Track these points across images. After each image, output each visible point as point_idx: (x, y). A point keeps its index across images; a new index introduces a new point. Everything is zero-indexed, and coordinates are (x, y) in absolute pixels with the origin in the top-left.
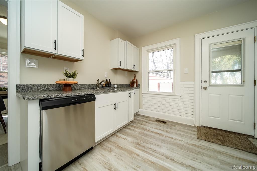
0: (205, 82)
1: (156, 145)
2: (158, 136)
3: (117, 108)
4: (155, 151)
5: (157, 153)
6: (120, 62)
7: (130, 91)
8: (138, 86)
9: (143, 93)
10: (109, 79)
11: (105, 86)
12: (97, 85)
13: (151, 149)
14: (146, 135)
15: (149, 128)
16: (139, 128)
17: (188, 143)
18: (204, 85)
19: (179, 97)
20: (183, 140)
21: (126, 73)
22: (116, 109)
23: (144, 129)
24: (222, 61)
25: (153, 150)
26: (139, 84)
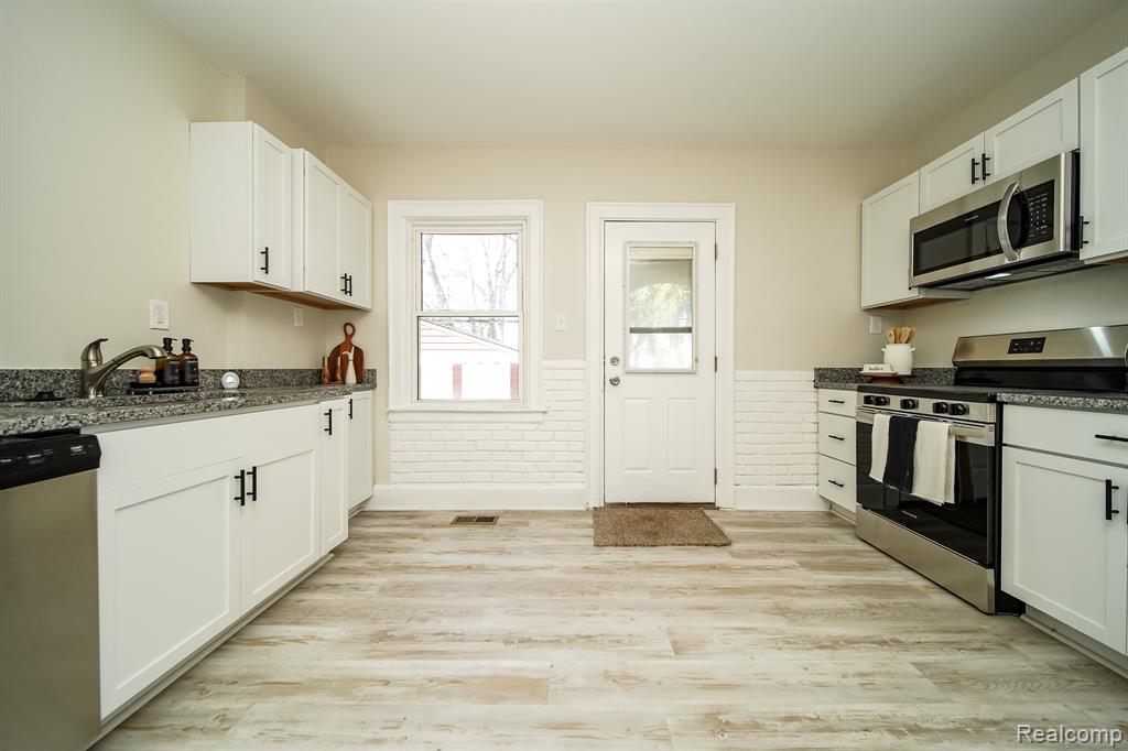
0: (614, 361)
1: (464, 613)
2: (466, 577)
3: (254, 494)
4: (461, 638)
5: (470, 641)
6: (266, 253)
7: (326, 405)
8: (366, 379)
9: (391, 408)
10: (186, 342)
11: (149, 377)
12: (81, 373)
13: (442, 637)
14: (415, 589)
15: (426, 557)
16: (380, 570)
17: (570, 570)
18: (612, 372)
19: (539, 417)
20: (556, 563)
21: (298, 311)
22: (248, 499)
23: (403, 568)
24: (652, 297)
25: (450, 636)
26: (374, 371)
